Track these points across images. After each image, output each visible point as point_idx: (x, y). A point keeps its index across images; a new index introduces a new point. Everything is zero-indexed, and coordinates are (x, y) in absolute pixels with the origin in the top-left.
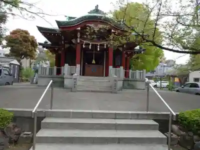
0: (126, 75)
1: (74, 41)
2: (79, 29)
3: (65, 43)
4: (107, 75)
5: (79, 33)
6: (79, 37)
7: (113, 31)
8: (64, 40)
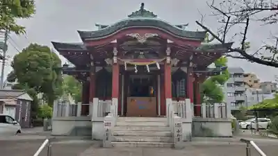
0: (197, 111)
1: (108, 61)
2: (116, 41)
3: (96, 65)
4: (164, 113)
5: (115, 49)
6: (115, 54)
7: (169, 41)
8: (94, 61)
